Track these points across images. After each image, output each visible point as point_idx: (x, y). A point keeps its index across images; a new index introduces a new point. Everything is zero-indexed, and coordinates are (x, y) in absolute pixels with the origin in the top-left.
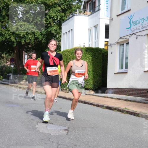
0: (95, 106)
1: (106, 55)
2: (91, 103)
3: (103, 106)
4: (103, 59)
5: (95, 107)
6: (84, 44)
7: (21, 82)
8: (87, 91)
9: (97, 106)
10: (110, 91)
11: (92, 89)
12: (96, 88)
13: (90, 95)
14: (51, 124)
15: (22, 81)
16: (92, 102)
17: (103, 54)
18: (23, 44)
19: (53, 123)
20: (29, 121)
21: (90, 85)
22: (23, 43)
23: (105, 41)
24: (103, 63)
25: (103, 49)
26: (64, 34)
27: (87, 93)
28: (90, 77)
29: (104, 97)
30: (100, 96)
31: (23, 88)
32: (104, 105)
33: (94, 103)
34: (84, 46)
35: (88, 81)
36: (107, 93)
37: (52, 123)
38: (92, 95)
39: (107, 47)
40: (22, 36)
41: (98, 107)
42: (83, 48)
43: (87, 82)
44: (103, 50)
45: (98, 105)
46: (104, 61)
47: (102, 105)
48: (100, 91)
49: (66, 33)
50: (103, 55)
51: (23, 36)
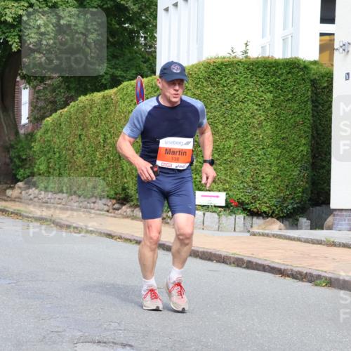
0: (289, 276)
1: (325, 85)
2: (273, 265)
3: (319, 277)
4: (313, 101)
5: (289, 280)
6: (246, 45)
7: (9, 192)
8: (255, 219)
9: (296, 279)
10: (345, 220)
11: (273, 212)
12: (290, 207)
13: (268, 235)
14: (128, 348)
15: (13, 188)
16: (277, 261)
17: (313, 82)
18: (14, 49)
19: (133, 344)
20: (44, 337)
21: (265, 200)
22: (15, 44)
23: (322, 35)
24: (313, 116)
25: (315, 63)
26: (167, 10)
27: (255, 230)
28: (267, 167)
29: (319, 242)
30: (307, 241)
31: (17, 214)
32: (323, 274)
33: (282, 267)
34: (246, 52)
35: (257, 185)
36: (330, 228)
37: (131, 346)
38: (275, 236)
39: (327, 54)
40: (9, 20)
41: (301, 280)
42: (239, 63)
43: (256, 188)
44: (312, 66)
45: (300, 273)
46: (317, 107)
47: (315, 273)
48: (304, 221)
49: (176, 5)
50: (313, 85)
51: (14, 19)
